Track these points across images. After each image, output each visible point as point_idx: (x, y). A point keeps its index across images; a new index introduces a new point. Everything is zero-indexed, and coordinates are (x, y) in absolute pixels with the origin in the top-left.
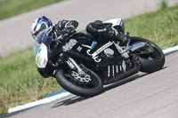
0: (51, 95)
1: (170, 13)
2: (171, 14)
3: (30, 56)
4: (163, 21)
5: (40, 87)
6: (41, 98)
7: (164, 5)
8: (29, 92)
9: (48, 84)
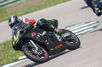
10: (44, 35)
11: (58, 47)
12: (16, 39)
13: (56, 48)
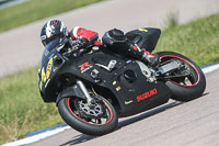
0: (33, 134)
1: (180, 32)
2: (182, 34)
3: (8, 85)
4: (171, 42)
5: (20, 124)
6: (21, 137)
7: (173, 23)
8: (7, 129)
9: (30, 121)
10: (113, 69)
11: (146, 95)
12: (46, 76)
13: (139, 98)
